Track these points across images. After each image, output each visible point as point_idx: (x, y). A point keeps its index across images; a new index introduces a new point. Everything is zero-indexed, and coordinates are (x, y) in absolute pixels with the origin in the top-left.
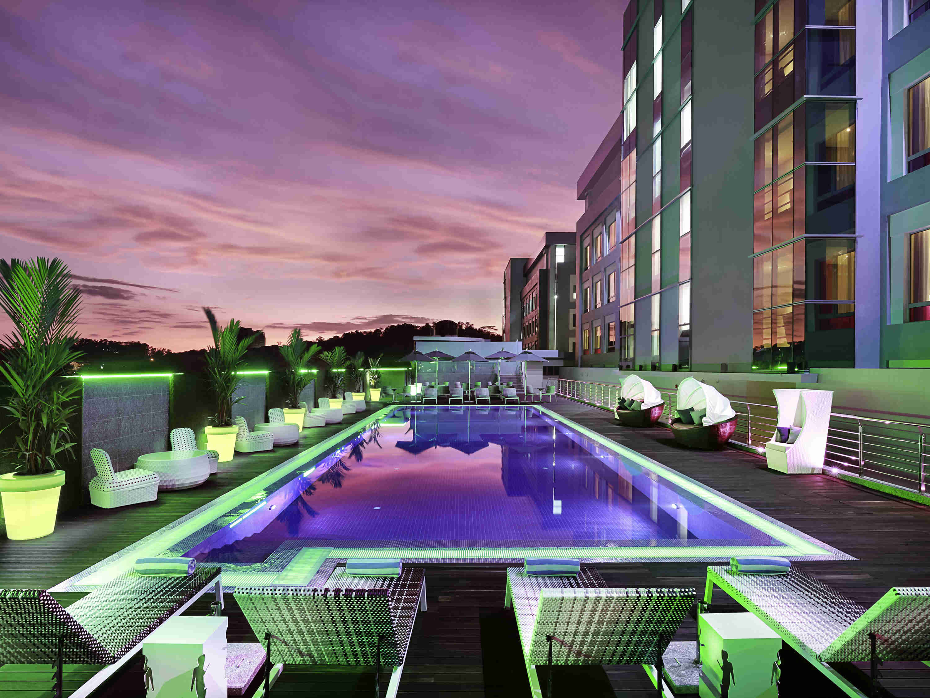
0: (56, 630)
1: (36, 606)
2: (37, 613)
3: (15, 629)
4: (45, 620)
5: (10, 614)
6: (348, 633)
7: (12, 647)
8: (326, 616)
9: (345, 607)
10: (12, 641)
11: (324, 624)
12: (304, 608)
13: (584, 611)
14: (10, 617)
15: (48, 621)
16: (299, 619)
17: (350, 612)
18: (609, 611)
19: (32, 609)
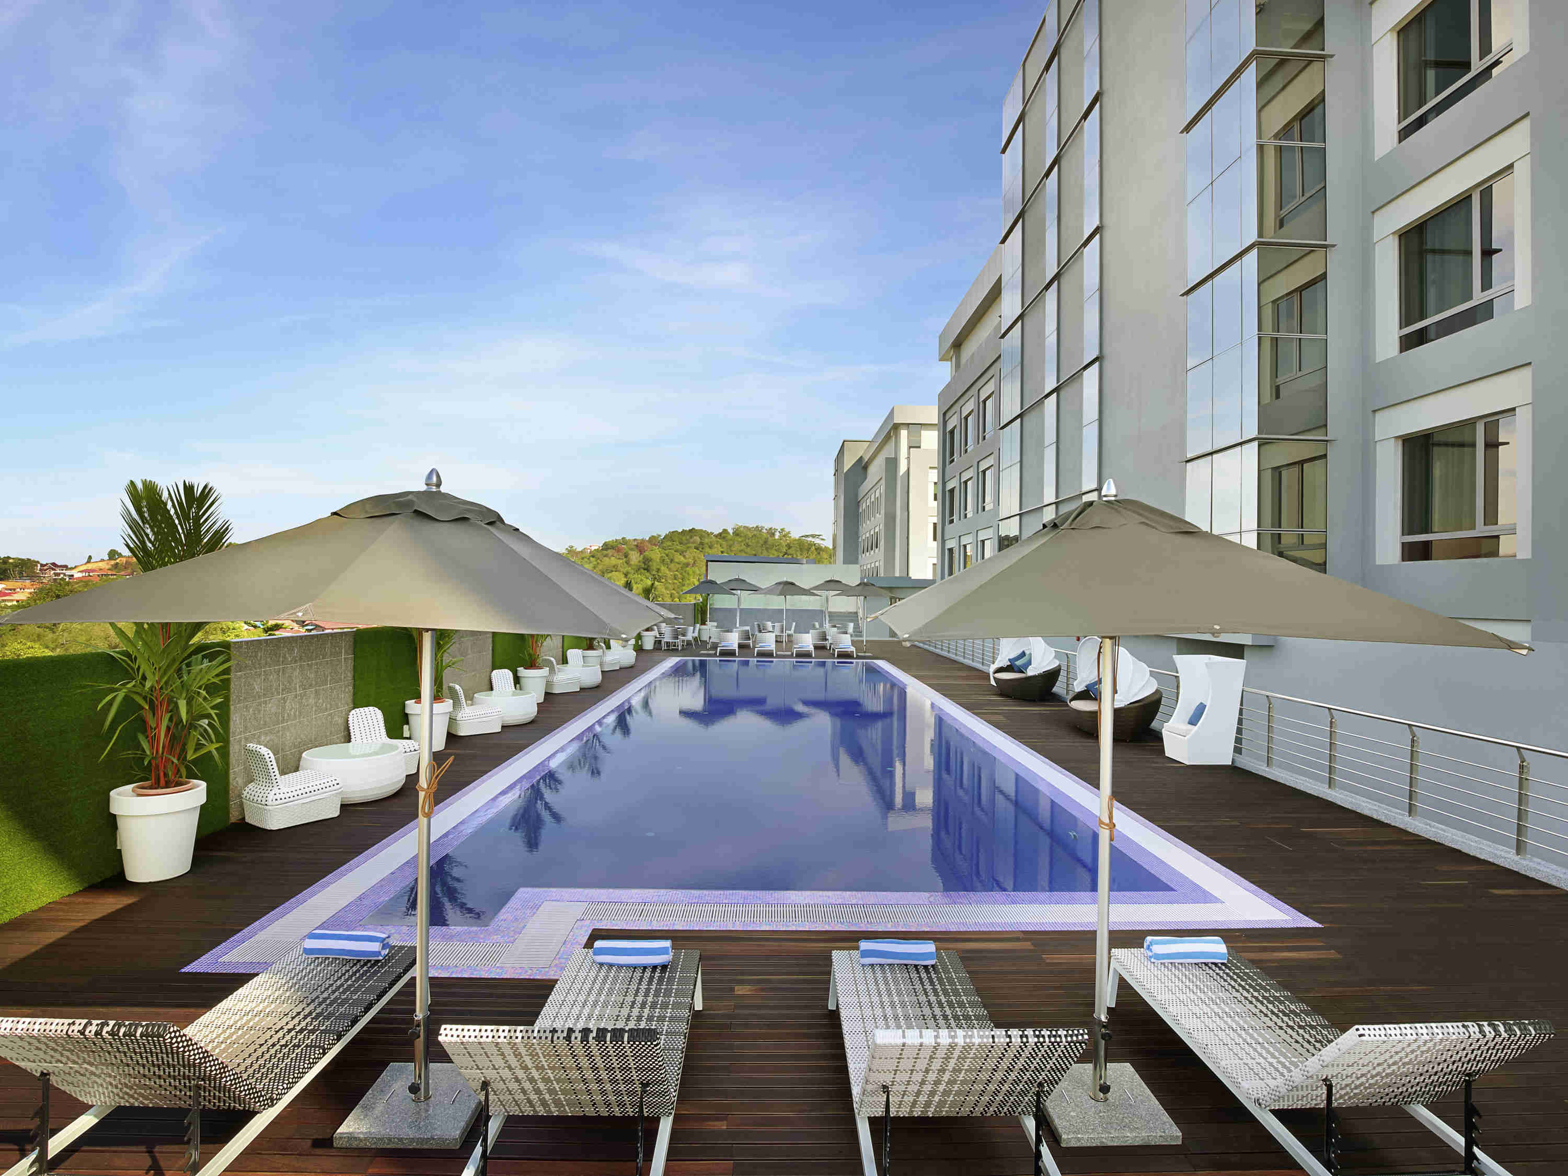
0: (189, 1072)
1: (160, 1046)
2: (162, 1052)
3: (134, 1069)
4: (173, 1060)
5: (125, 1053)
6: (599, 1081)
7: (131, 1088)
8: (569, 1062)
9: (596, 1052)
10: (130, 1082)
11: (565, 1071)
12: (537, 1054)
13: (934, 1058)
14: (126, 1056)
15: (178, 1062)
16: (530, 1065)
17: (602, 1058)
18: (968, 1058)
19: (156, 1048)
